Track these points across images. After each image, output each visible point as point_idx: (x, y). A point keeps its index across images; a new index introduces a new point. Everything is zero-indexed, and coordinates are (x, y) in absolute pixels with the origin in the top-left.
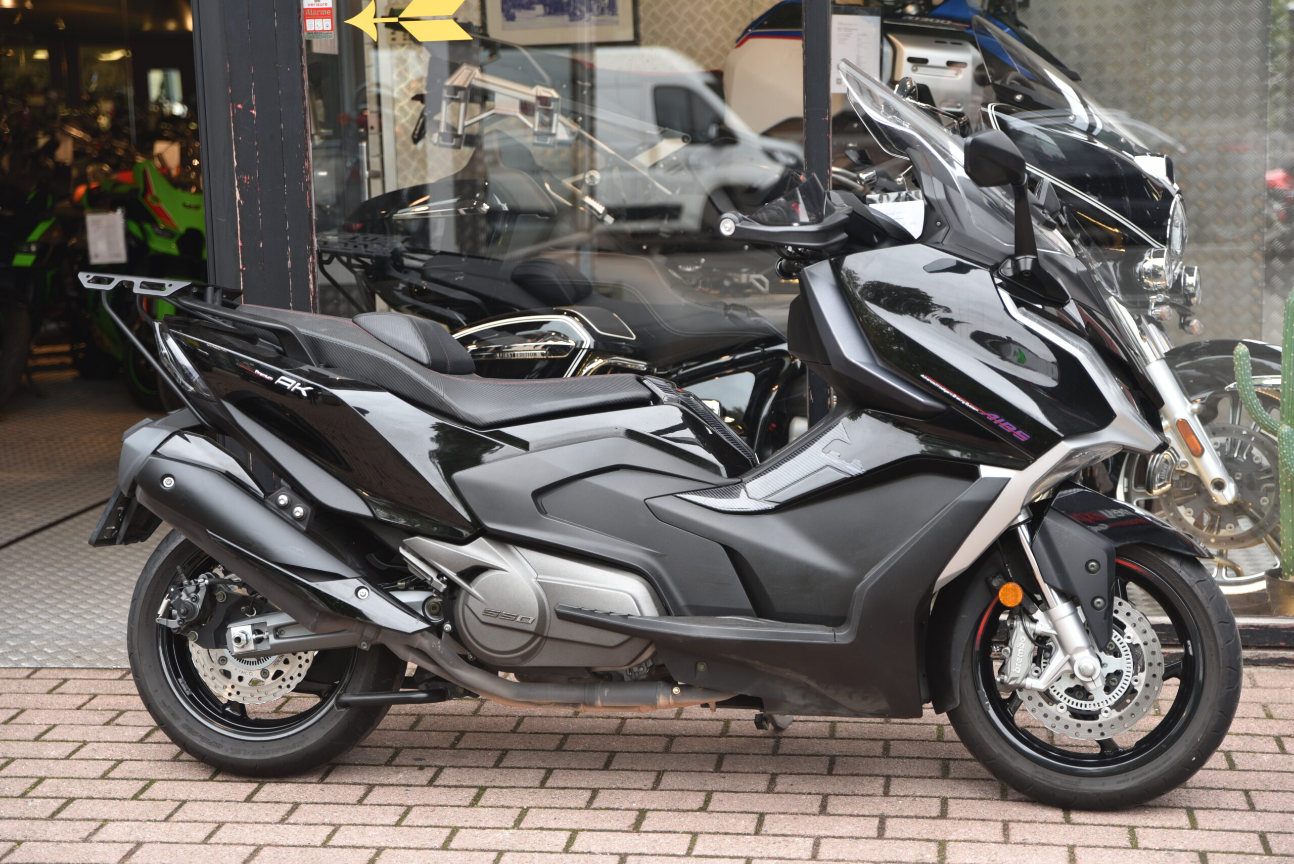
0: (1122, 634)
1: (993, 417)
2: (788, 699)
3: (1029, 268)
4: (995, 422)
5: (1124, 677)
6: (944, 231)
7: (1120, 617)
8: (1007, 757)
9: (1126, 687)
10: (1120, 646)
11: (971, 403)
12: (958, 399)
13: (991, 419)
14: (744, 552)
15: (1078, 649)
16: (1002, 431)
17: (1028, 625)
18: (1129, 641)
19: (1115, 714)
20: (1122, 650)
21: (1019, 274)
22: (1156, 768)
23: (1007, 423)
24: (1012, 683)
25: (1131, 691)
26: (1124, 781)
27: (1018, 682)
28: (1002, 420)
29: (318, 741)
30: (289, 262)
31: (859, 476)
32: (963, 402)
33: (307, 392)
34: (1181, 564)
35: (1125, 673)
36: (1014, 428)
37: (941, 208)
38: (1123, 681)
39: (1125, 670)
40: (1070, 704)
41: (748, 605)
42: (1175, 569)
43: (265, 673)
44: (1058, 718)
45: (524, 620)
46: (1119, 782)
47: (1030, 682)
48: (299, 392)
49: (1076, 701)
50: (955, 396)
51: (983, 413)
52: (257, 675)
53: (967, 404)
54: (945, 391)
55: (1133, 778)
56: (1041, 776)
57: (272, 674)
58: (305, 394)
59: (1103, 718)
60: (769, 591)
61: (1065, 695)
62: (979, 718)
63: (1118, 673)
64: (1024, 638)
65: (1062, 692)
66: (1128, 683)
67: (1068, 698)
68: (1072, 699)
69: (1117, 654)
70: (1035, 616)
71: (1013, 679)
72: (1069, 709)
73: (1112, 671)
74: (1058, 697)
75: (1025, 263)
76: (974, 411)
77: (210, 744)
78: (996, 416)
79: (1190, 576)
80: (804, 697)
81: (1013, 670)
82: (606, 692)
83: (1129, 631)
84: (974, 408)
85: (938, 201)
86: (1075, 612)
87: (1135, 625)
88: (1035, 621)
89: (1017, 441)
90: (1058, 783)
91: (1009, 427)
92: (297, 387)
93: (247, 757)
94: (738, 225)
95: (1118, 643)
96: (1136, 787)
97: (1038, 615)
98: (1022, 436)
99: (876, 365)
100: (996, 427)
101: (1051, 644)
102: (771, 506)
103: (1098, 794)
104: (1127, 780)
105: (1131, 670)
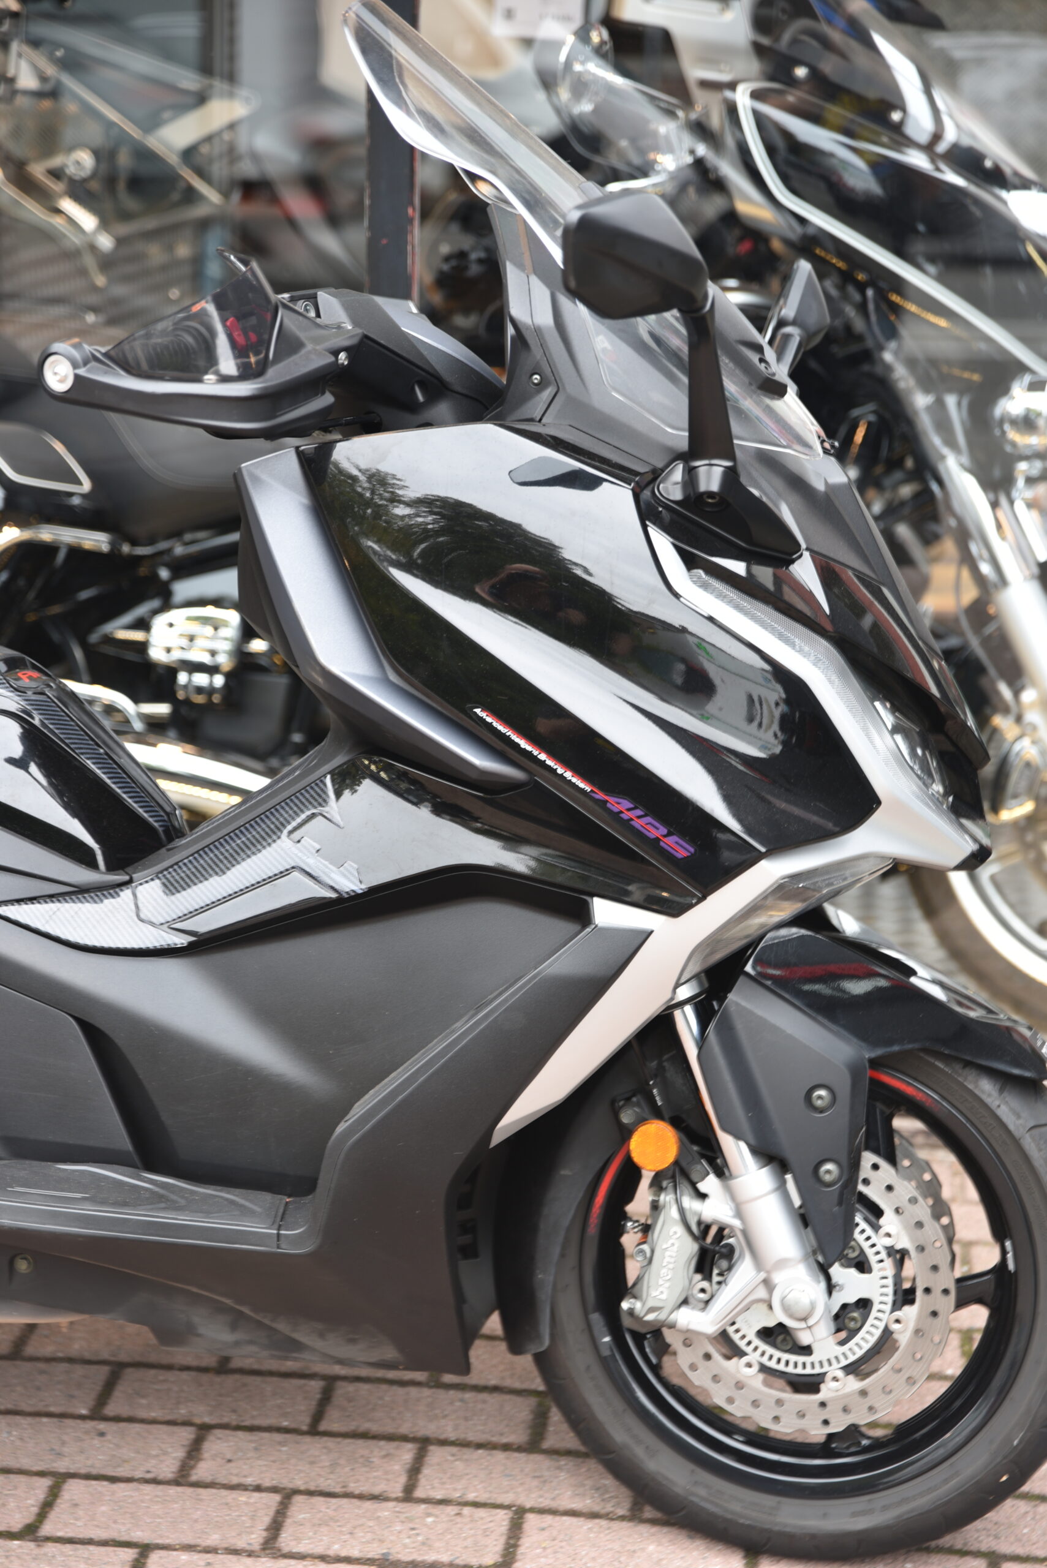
0: (876, 1228)
1: (620, 805)
2: (202, 1330)
3: (715, 487)
4: (625, 816)
5: (874, 1313)
6: (547, 394)
7: (873, 1193)
8: (639, 1452)
9: (877, 1333)
10: (870, 1253)
11: (577, 772)
12: (550, 762)
13: (615, 808)
14: (120, 1038)
15: (782, 1263)
16: (639, 835)
17: (689, 1203)
18: (888, 1242)
19: (853, 1384)
20: (873, 1259)
21: (694, 499)
22: (930, 1490)
23: (649, 819)
24: (650, 1317)
25: (885, 1343)
26: (864, 1513)
27: (662, 1316)
28: (639, 812)
31: (355, 897)
32: (560, 771)
34: (1001, 1091)
35: (876, 1306)
36: (664, 831)
37: (543, 345)
38: (871, 1320)
39: (876, 1299)
40: (765, 1360)
41: (123, 1141)
42: (988, 1100)
44: (739, 1386)
46: (855, 1514)
47: (687, 1318)
49: (777, 1354)
50: (543, 757)
53: (568, 775)
54: (523, 744)
55: (885, 1508)
56: (702, 1492)
59: (827, 1390)
60: (166, 1117)
61: (757, 1342)
62: (588, 1368)
63: (864, 1304)
64: (679, 1230)
65: (751, 1335)
66: (882, 1325)
67: (763, 1346)
68: (770, 1350)
69: (862, 1266)
70: (702, 1187)
71: (652, 1310)
72: (764, 1369)
73: (852, 1299)
74: (742, 1344)
75: (709, 475)
78: (626, 804)
79: (1019, 1116)
80: (234, 1327)
81: (654, 1293)
83: (889, 1221)
84: (581, 785)
85: (538, 331)
86: (782, 1186)
87: (897, 1211)
88: (703, 1196)
89: (668, 857)
90: (736, 1507)
91: (653, 829)
94: (82, 372)
95: (865, 1245)
96: (888, 1527)
97: (710, 1184)
98: (679, 847)
99: (386, 683)
100: (626, 824)
101: (731, 1241)
102: (181, 940)
103: (813, 1536)
104: (872, 1509)
105: (890, 1299)
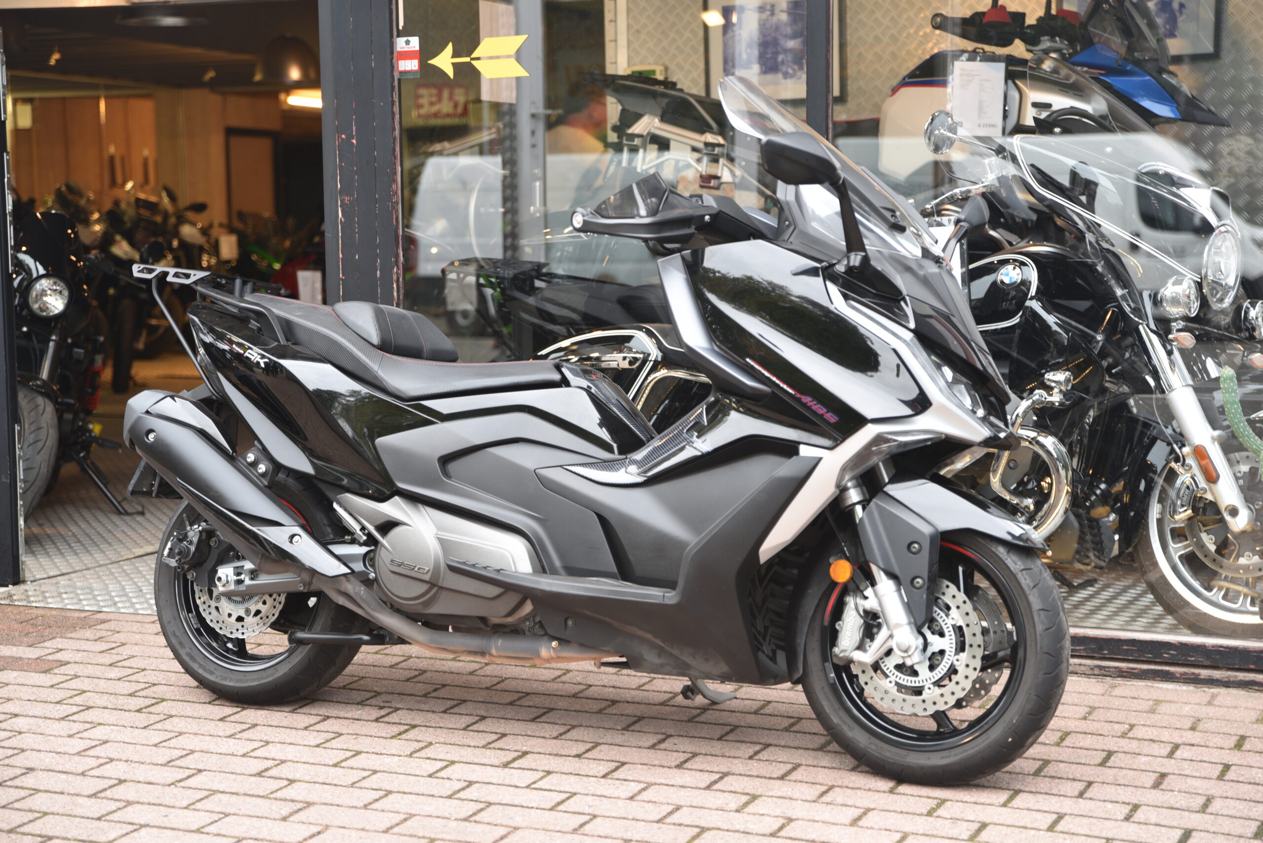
0: (947, 615)
1: (807, 399)
2: (646, 657)
3: (857, 264)
4: (809, 404)
5: (946, 656)
6: (792, 228)
7: (947, 599)
8: (845, 728)
9: (948, 666)
10: (944, 627)
11: (789, 385)
12: (778, 382)
13: (805, 401)
14: (613, 521)
15: (898, 625)
16: (814, 413)
17: (861, 602)
18: (953, 623)
19: (937, 691)
20: (946, 631)
21: (850, 270)
22: (976, 746)
23: (819, 406)
24: (841, 655)
25: (953, 671)
26: (946, 757)
27: (847, 654)
28: (815, 403)
29: (285, 674)
30: (378, 272)
31: (708, 454)
32: (782, 385)
33: (265, 363)
34: (1008, 552)
35: (947, 653)
36: (825, 410)
37: (790, 209)
38: (945, 660)
39: (947, 649)
40: (897, 680)
41: (614, 569)
42: (1001, 556)
43: (248, 611)
44: (886, 692)
45: (421, 571)
46: (942, 758)
47: (858, 656)
48: (258, 363)
49: (903, 676)
50: (774, 379)
51: (798, 396)
52: (242, 613)
53: (785, 387)
54: (767, 374)
55: (955, 755)
56: (873, 747)
57: (253, 613)
58: (263, 365)
59: (926, 694)
60: (631, 557)
61: (894, 671)
62: (823, 688)
63: (942, 652)
64: (854, 613)
65: (892, 668)
66: (950, 663)
67: (897, 673)
68: (900, 675)
69: (942, 635)
70: (866, 593)
71: (843, 651)
72: (897, 684)
73: (937, 650)
74: (887, 672)
75: (855, 259)
76: (790, 394)
77: (205, 670)
78: (809, 399)
79: (1016, 564)
80: (660, 656)
81: (843, 643)
82: (500, 642)
83: (954, 612)
84: (790, 391)
85: (787, 203)
86: (899, 590)
87: (958, 607)
88: (866, 598)
89: (827, 422)
90: (888, 754)
91: (820, 409)
92: (258, 359)
93: (231, 684)
94: (586, 218)
95: (943, 624)
96: (956, 763)
97: (869, 592)
98: (832, 418)
99: (713, 351)
100: (809, 408)
101: (880, 620)
102: (642, 480)
103: (922, 768)
104: (950, 756)
105: (953, 650)
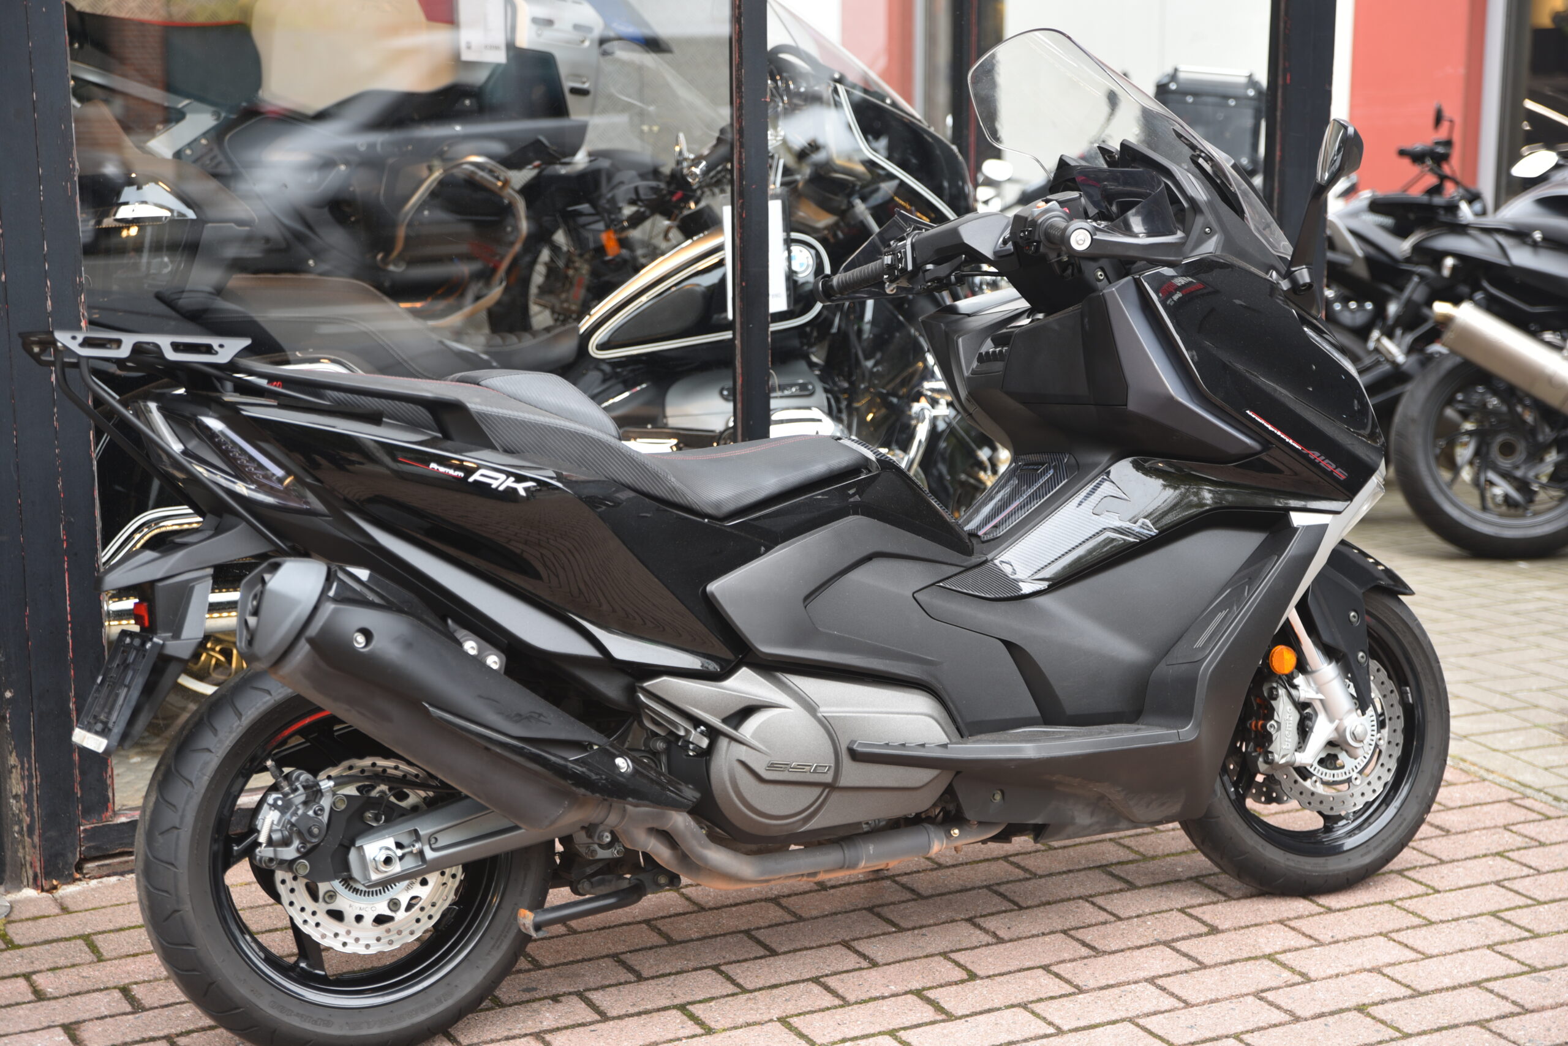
1: (1314, 455)
2: (1075, 818)
3: (1307, 280)
4: (1317, 461)
5: (1369, 737)
6: (1216, 238)
9: (1372, 748)
11: (1295, 440)
12: (1282, 436)
13: (1312, 457)
15: (1346, 714)
16: (1323, 470)
17: (1292, 692)
19: (1364, 780)
23: (1327, 461)
24: (1282, 761)
25: (1378, 752)
26: (1366, 854)
27: (1288, 759)
28: (1323, 457)
29: (477, 987)
32: (1287, 440)
33: (526, 489)
35: (1370, 733)
36: (1334, 466)
39: (1369, 729)
40: (1323, 777)
41: (1036, 712)
43: (394, 904)
44: (1312, 794)
45: (820, 770)
46: (1362, 856)
47: (1298, 758)
49: (1328, 771)
50: (1279, 433)
51: (1305, 451)
52: (383, 909)
53: (1291, 442)
54: (1270, 427)
55: (1375, 848)
57: (404, 905)
58: (522, 493)
60: (1058, 692)
61: (1318, 767)
64: (1291, 707)
65: (1315, 764)
66: (1374, 743)
68: (1325, 770)
70: (1298, 682)
71: (1283, 757)
72: (1323, 782)
75: (1303, 275)
76: (1299, 449)
77: (315, 1022)
78: (1317, 454)
80: (1092, 814)
82: (871, 848)
84: (1297, 446)
88: (1298, 688)
89: (1336, 481)
91: (1331, 465)
92: (510, 482)
93: (375, 1030)
94: (1095, 236)
97: (1301, 680)
98: (1342, 473)
101: (1313, 709)
102: (1044, 585)
